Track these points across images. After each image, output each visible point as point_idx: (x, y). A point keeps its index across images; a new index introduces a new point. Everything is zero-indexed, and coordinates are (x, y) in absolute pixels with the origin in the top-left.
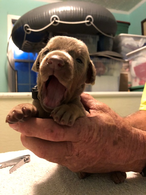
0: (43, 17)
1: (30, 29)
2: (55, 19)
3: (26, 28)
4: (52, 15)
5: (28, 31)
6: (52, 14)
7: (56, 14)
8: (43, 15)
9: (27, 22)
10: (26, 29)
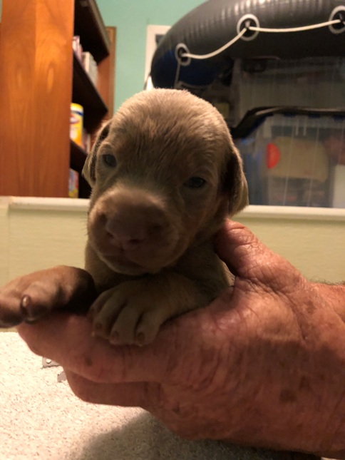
0: (220, 21)
1: (189, 55)
2: (248, 24)
3: (181, 52)
4: (241, 15)
5: (185, 59)
6: (243, 12)
7: (252, 12)
8: (221, 16)
9: (183, 38)
10: (179, 56)
